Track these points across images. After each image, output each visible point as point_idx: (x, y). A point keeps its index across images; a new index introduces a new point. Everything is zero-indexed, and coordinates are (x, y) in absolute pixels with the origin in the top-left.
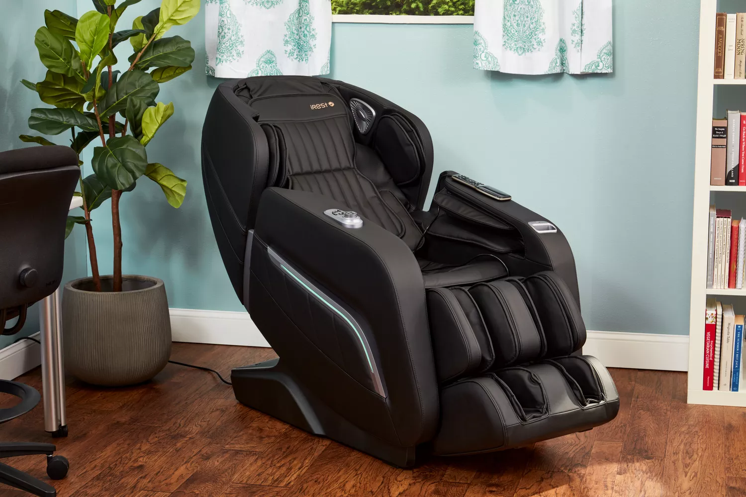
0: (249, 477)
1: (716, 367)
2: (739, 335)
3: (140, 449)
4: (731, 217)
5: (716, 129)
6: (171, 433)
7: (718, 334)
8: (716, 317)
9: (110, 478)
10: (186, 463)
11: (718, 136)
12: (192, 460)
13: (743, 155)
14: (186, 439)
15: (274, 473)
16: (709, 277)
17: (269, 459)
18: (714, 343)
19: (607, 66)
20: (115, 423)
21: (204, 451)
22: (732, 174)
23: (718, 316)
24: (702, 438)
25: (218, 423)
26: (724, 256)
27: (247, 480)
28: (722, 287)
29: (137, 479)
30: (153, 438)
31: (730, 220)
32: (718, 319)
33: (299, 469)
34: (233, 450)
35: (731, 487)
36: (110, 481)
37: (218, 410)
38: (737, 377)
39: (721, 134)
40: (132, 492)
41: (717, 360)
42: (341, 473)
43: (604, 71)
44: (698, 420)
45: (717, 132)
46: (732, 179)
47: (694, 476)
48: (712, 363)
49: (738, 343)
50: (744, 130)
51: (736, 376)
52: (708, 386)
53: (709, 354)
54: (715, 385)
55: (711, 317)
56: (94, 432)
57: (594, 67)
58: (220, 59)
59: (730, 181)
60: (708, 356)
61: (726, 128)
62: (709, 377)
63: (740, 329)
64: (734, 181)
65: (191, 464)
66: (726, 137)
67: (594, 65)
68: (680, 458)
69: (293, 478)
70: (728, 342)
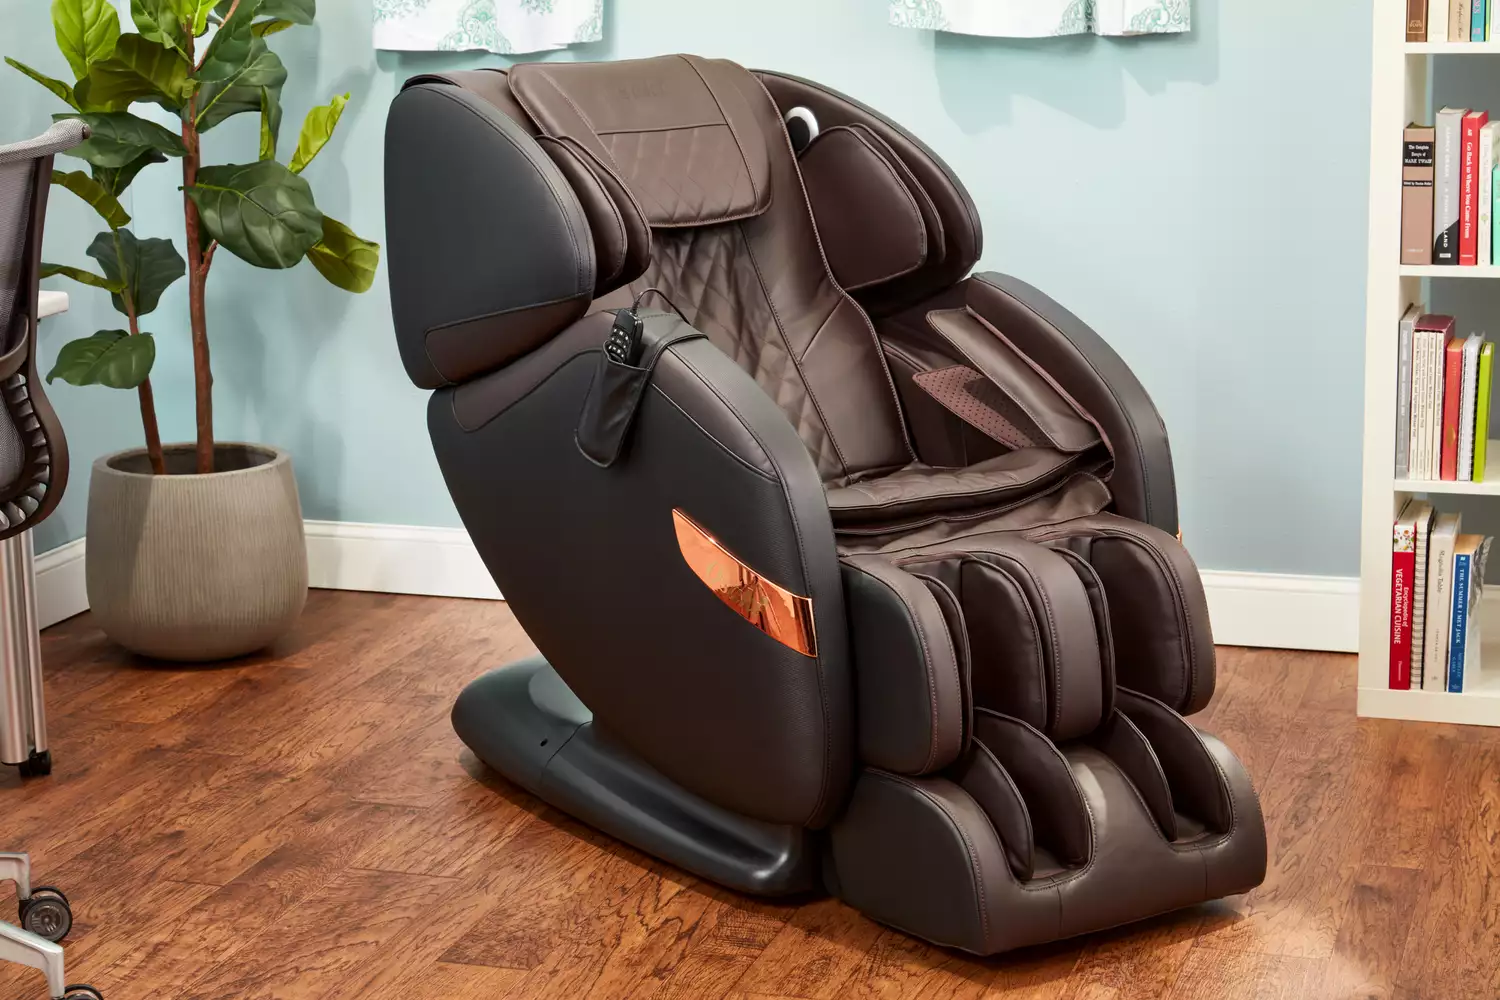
0: (387, 857)
1: (1417, 642)
2: (1462, 575)
3: (186, 799)
4: (1444, 331)
5: (1411, 147)
6: (257, 769)
7: (1420, 574)
8: (1415, 539)
9: (111, 854)
10: (268, 828)
11: (1415, 161)
12: (282, 823)
13: (1467, 202)
14: (284, 781)
15: (440, 849)
16: (1399, 456)
17: (439, 821)
18: (1412, 593)
19: (1177, 17)
20: (152, 750)
21: (313, 805)
22: (1446, 240)
23: (1418, 536)
24: (1336, 787)
25: (359, 751)
26: (1430, 411)
27: (380, 864)
28: (1428, 476)
29: (162, 858)
30: (217, 780)
31: (1441, 337)
32: (1418, 544)
33: (492, 841)
34: (370, 803)
35: (1364, 887)
36: (108, 860)
37: (364, 724)
38: (1459, 664)
39: (1422, 157)
40: (145, 884)
41: (1417, 627)
42: (572, 852)
43: (1171, 29)
44: (1341, 750)
45: (1413, 154)
46: (1446, 251)
47: (1294, 864)
48: (1407, 633)
49: (1461, 593)
50: (1469, 148)
51: (1457, 661)
52: (1400, 679)
53: (1401, 615)
54: (1415, 679)
55: (1404, 538)
56: (104, 766)
57: (1149, 21)
58: (380, 11)
59: (1442, 256)
60: (1398, 619)
61: (1432, 145)
62: (1400, 663)
63: (1464, 564)
64: (1449, 255)
65: (278, 831)
66: (1433, 165)
67: (1150, 16)
68: (1278, 826)
69: (473, 860)
70: (1439, 590)
